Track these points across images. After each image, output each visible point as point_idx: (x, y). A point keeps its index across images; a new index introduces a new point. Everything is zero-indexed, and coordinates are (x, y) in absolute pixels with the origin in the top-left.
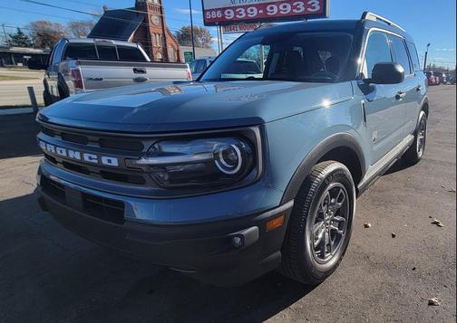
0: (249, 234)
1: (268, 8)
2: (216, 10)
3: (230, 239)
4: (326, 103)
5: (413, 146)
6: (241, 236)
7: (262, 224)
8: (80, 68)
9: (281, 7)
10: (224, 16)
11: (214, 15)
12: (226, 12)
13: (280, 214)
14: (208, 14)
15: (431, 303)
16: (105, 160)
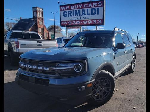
0: (83, 88)
1: (84, 22)
2: (65, 21)
3: (78, 89)
4: (104, 54)
5: (131, 67)
6: (81, 88)
7: (86, 85)
8: (19, 41)
9: (88, 21)
10: (68, 23)
11: (64, 23)
12: (69, 22)
13: (91, 83)
14: (62, 22)
15: (134, 109)
16: (45, 68)
